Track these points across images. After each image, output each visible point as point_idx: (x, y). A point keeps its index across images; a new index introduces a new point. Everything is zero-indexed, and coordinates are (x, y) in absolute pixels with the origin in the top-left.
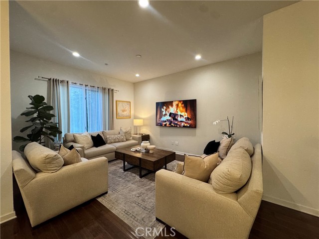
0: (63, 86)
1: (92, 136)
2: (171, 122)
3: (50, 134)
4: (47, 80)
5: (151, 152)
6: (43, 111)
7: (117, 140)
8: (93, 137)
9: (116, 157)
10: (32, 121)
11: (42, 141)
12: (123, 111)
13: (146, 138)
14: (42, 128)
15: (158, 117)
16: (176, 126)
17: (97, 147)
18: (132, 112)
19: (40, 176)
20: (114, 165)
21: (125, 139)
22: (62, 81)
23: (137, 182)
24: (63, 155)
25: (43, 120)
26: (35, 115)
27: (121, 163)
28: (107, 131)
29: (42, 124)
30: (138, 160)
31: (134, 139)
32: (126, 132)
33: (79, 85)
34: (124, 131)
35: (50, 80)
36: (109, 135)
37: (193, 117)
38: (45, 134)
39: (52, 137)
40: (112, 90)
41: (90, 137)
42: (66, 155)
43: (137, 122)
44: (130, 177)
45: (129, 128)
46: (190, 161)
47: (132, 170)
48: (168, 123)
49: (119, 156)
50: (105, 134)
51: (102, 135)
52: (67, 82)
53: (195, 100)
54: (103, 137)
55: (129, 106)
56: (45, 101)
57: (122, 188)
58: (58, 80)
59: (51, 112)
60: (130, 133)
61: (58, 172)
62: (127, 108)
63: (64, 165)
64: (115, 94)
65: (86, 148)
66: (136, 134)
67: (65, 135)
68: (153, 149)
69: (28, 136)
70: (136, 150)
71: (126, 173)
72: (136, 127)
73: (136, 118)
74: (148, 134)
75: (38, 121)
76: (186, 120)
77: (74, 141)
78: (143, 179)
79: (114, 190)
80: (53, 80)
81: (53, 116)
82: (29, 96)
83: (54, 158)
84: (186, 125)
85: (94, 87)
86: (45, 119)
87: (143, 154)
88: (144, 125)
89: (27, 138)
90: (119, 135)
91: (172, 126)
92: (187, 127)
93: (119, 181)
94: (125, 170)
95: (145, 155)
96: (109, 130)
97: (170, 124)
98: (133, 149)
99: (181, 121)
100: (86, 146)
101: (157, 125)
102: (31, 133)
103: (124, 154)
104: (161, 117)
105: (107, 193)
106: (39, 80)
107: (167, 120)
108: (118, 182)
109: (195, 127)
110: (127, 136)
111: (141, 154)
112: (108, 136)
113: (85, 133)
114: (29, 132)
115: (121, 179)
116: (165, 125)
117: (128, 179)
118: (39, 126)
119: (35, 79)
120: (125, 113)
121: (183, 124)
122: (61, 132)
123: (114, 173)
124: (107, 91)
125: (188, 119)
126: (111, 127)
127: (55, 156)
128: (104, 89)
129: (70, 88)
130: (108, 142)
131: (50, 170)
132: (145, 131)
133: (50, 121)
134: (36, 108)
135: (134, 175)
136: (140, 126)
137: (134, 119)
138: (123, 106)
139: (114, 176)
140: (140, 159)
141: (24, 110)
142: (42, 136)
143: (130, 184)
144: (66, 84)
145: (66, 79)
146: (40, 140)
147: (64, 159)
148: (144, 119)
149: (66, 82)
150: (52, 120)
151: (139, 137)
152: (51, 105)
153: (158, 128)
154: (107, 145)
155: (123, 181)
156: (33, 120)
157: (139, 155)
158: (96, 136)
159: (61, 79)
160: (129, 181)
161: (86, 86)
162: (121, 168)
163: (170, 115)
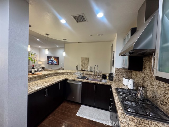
16: (53, 64)
18: (38, 59)
37: (58, 62)
43: (40, 63)
53: (58, 57)
62: (36, 57)
73: (39, 61)
88: (42, 64)
97: (51, 64)
104: (48, 62)
109: (58, 65)
116: (50, 64)
121: (55, 64)
125: (56, 62)
132: (43, 66)
136: (41, 64)
148: (42, 62)
153: (48, 65)
163: (51, 61)
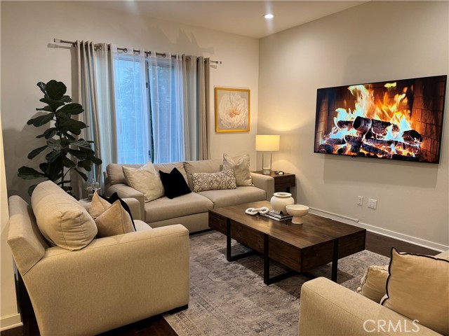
0: (100, 57)
1: (160, 172)
2: (357, 144)
3: (80, 165)
4: (70, 45)
5: (295, 221)
6: (64, 115)
7: (215, 185)
9: (210, 224)
10: (47, 138)
11: (67, 178)
12: (232, 114)
13: (285, 183)
14: (64, 152)
15: (322, 128)
16: (373, 154)
17: (171, 197)
18: (254, 118)
19: (54, 255)
20: (208, 242)
21: (233, 184)
22: (99, 47)
23: (257, 292)
24: (97, 213)
25: (66, 134)
26: (52, 124)
27: (222, 239)
28: (194, 163)
29: (64, 143)
30: (262, 240)
31: (255, 183)
32: (237, 167)
33: (132, 53)
34: (232, 162)
35: (75, 44)
36: (198, 172)
37: (432, 129)
38: (70, 164)
39: (83, 171)
40: (206, 61)
41: (157, 176)
42: (103, 215)
43: (265, 143)
44: (242, 277)
45: (246, 157)
46: (409, 269)
47: (246, 259)
48: (349, 147)
49: (218, 222)
50: (188, 169)
51: (182, 171)
52: (109, 49)
54: (185, 176)
55: (246, 101)
56: (69, 93)
57: (221, 301)
58: (91, 45)
59: (81, 118)
60: (246, 170)
61: (85, 251)
62: (241, 106)
63: (99, 236)
64: (212, 71)
65: (149, 199)
66: (262, 172)
67: (108, 169)
68: (302, 215)
69: (42, 166)
70: (259, 214)
71: (232, 265)
72: (262, 155)
73: (263, 131)
74: (292, 172)
75: (56, 137)
76: (405, 140)
77: (125, 182)
78: (272, 289)
79: (204, 304)
80: (81, 44)
81: (83, 125)
82: (39, 84)
83: (77, 221)
84: (405, 153)
85: (164, 55)
86: (69, 132)
87: (275, 226)
88: (282, 150)
89: (39, 170)
90: (220, 173)
91: (362, 155)
92: (408, 159)
93: (215, 283)
94: (230, 259)
95: (281, 229)
96: (198, 159)
97: (355, 149)
98: (251, 210)
99: (390, 143)
100: (149, 194)
101: (318, 149)
102: (46, 162)
103: (229, 220)
104: (327, 132)
105: (186, 307)
106: (57, 47)
107: (348, 138)
108: (212, 286)
110: (239, 175)
111: (270, 223)
112: (195, 174)
113: (148, 165)
114: (42, 158)
115: (218, 280)
116: (341, 152)
117: (236, 281)
118: (59, 148)
119: (49, 46)
120: (236, 120)
121: (394, 149)
122: (101, 162)
123: (206, 262)
124: (194, 64)
125: (410, 135)
126: (203, 152)
127: (79, 215)
128: (187, 59)
129: (115, 62)
130: (196, 187)
131: (71, 245)
132: (285, 165)
133: (79, 137)
134: (52, 108)
135: (251, 273)
136: (272, 153)
137: (258, 134)
138: (231, 102)
139: (205, 270)
140: (265, 236)
141: (32, 114)
142: (66, 169)
143: (239, 296)
144: (106, 52)
145: (105, 41)
146: (62, 175)
147: (97, 223)
148: (282, 135)
149: (106, 48)
150: (82, 135)
151: (268, 181)
152: (80, 103)
153: (320, 159)
154: (193, 194)
155: (225, 284)
156: (49, 134)
157: (264, 227)
158: (169, 173)
159: (95, 41)
160: (237, 287)
161: (148, 53)
162: (221, 251)
163: (358, 123)
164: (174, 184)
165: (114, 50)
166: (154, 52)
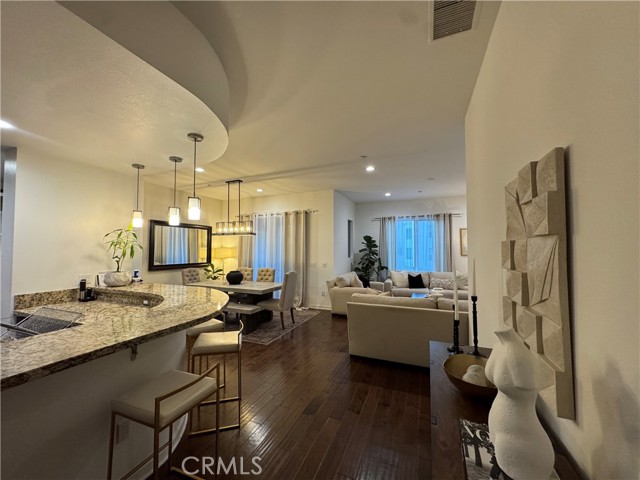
0: (391, 222)
1: (409, 275)
4: (380, 219)
7: (441, 286)
8: (410, 277)
28: (434, 272)
33: (406, 218)
34: (458, 274)
36: (437, 278)
40: (450, 215)
41: (406, 277)
50: (431, 276)
51: (425, 277)
52: (394, 218)
54: (426, 280)
58: (386, 218)
64: (454, 219)
80: (383, 218)
85: (423, 216)
100: (400, 284)
106: (376, 220)
112: (432, 279)
122: (388, 269)
124: (442, 218)
126: (447, 267)
128: (438, 216)
129: (396, 223)
130: (431, 286)
134: (367, 245)
141: (361, 248)
144: (393, 220)
158: (414, 276)
159: (388, 216)
164: (416, 282)
165: (397, 219)
166: (417, 216)
